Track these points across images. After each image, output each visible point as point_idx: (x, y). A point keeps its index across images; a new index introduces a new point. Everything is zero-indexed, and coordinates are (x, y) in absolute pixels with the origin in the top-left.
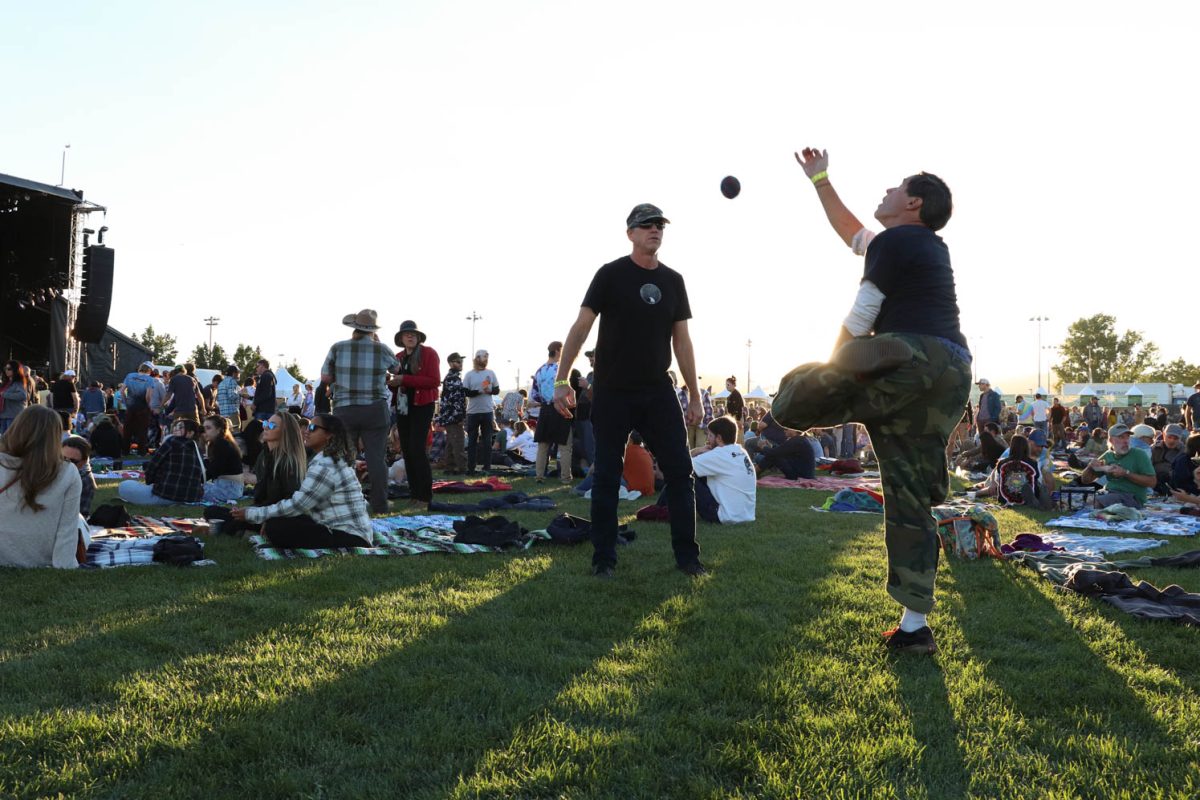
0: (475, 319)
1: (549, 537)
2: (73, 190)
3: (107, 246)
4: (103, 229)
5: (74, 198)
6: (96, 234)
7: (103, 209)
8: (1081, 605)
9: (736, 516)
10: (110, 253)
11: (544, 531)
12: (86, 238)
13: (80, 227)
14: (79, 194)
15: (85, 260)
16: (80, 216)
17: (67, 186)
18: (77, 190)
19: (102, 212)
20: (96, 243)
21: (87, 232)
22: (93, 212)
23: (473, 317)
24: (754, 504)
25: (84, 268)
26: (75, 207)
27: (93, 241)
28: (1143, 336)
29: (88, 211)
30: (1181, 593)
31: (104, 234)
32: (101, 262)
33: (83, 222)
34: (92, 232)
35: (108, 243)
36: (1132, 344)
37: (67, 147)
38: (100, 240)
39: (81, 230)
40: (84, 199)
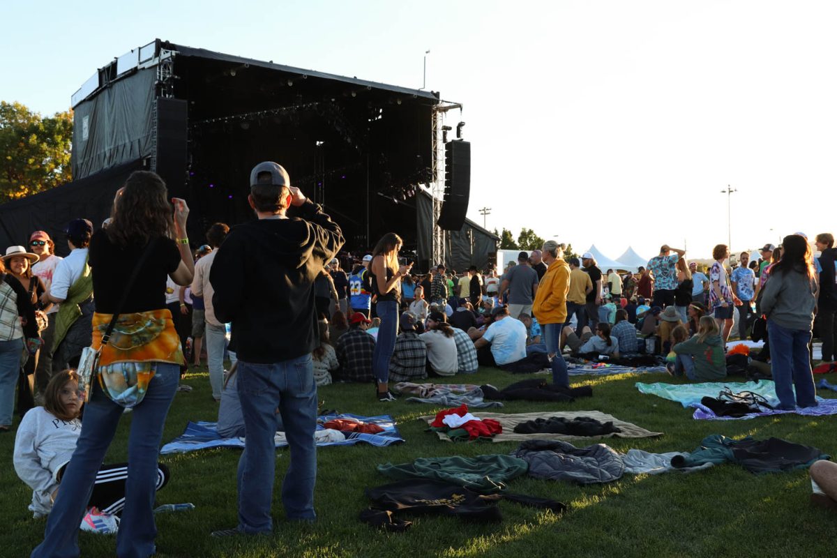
0: (730, 192)
2: (432, 92)
3: (465, 140)
4: (461, 125)
5: (434, 97)
6: (454, 130)
7: (459, 106)
10: (467, 145)
12: (445, 134)
13: (440, 125)
14: (437, 95)
15: (447, 154)
16: (439, 114)
17: (428, 89)
18: (435, 92)
19: (459, 109)
20: (456, 139)
21: (446, 129)
22: (450, 110)
25: (447, 162)
26: (434, 107)
27: (452, 136)
29: (445, 110)
31: (463, 129)
32: (459, 154)
33: (443, 120)
34: (450, 129)
35: (465, 137)
37: (427, 52)
38: (458, 134)
39: (441, 128)
40: (441, 98)
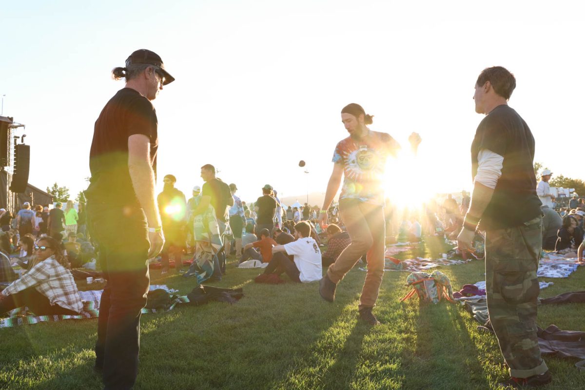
1: (188, 301)
2: (8, 117)
3: (26, 144)
4: (24, 136)
5: (9, 121)
6: (21, 138)
7: (23, 126)
8: (492, 343)
9: (310, 278)
10: (28, 148)
11: (185, 297)
12: (15, 140)
13: (12, 135)
14: (11, 119)
15: (15, 151)
16: (12, 130)
17: (6, 116)
18: (10, 117)
19: (23, 127)
20: (21, 143)
21: (16, 137)
22: (18, 128)
24: (322, 270)
25: (15, 155)
26: (10, 125)
27: (19, 142)
28: (543, 165)
29: (16, 127)
30: (557, 330)
31: (24, 138)
32: (23, 152)
33: (13, 132)
34: (19, 137)
35: (26, 142)
36: (538, 169)
38: (22, 141)
39: (13, 137)
40: (14, 121)
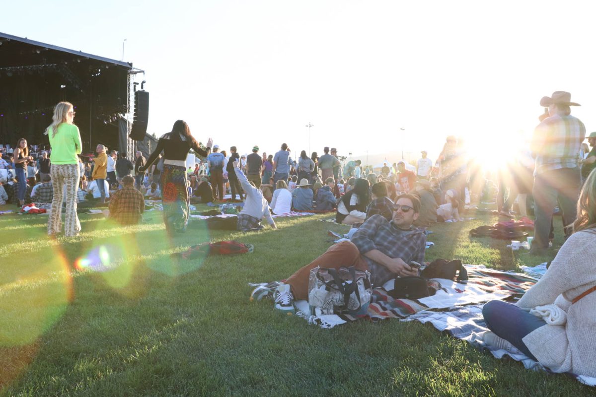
0: (310, 126)
2: (128, 63)
3: (146, 91)
4: (143, 82)
5: (129, 66)
6: (140, 85)
7: (143, 72)
10: (147, 94)
12: (135, 87)
14: (131, 65)
15: (135, 98)
16: (132, 76)
17: (125, 61)
18: (130, 63)
19: (143, 73)
20: (141, 90)
21: (136, 84)
22: (138, 74)
23: (309, 126)
25: (135, 102)
26: (129, 71)
27: (138, 88)
29: (135, 73)
31: (144, 84)
32: (143, 99)
33: (133, 79)
34: (138, 84)
35: (146, 89)
37: (125, 40)
38: (142, 88)
39: (133, 83)
40: (133, 67)
